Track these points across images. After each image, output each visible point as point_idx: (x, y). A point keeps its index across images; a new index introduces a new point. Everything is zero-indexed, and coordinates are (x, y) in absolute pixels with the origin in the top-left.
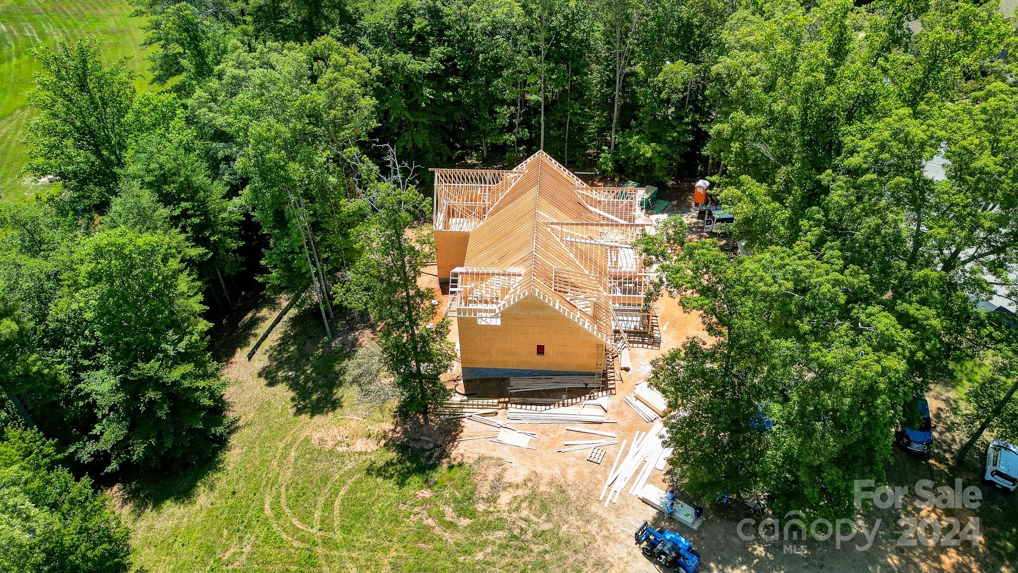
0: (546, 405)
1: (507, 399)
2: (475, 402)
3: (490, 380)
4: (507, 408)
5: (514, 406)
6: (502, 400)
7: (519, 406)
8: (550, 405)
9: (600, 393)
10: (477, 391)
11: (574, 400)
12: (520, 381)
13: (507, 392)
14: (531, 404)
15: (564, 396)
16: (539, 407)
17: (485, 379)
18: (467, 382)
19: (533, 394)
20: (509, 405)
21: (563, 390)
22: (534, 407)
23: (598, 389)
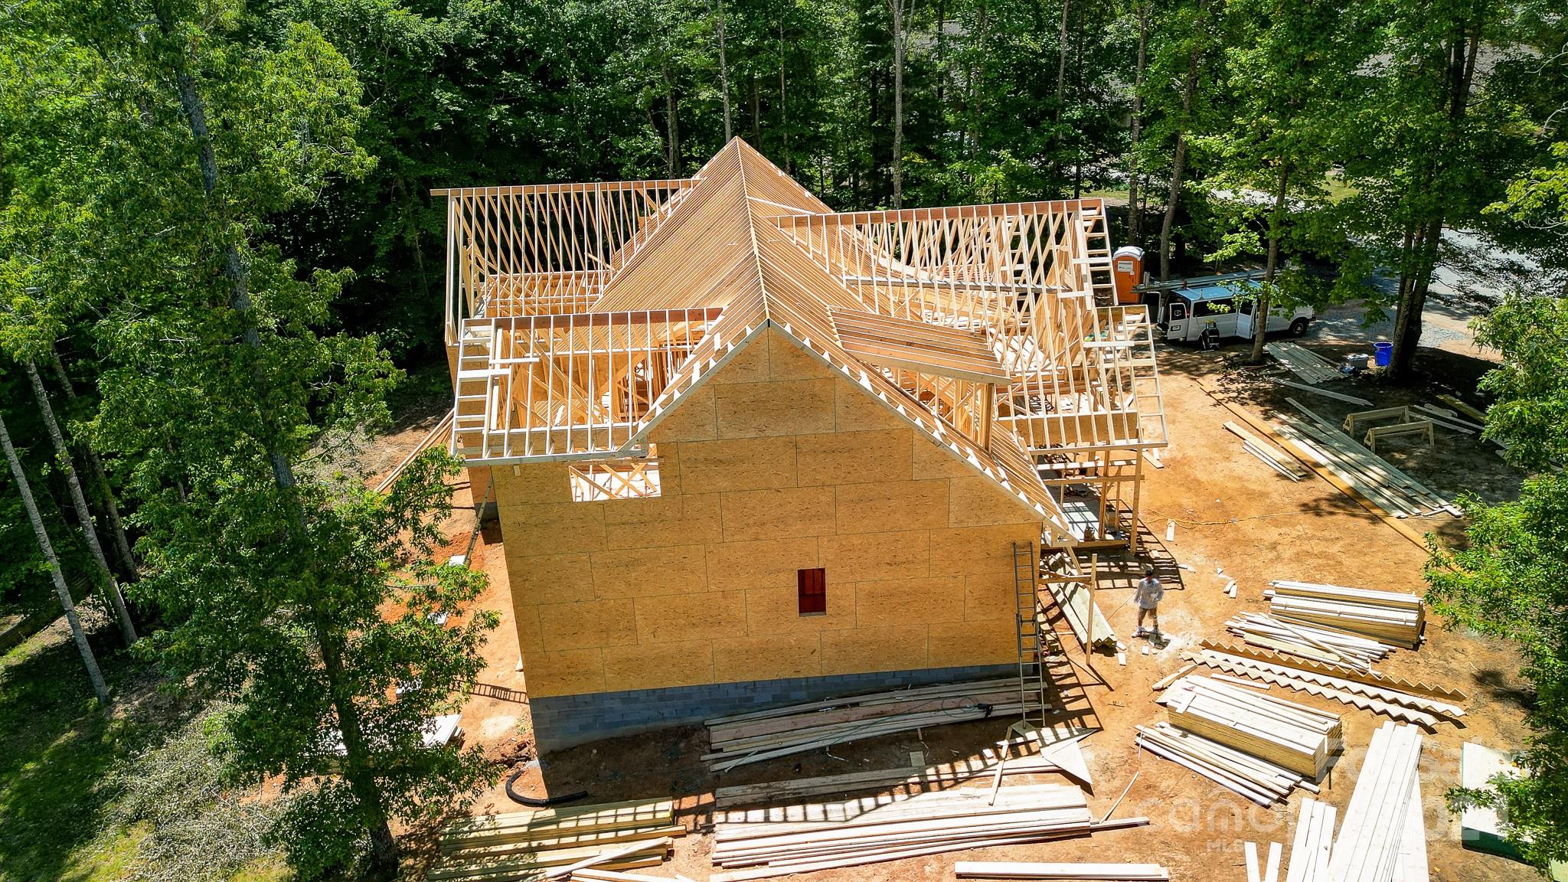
0: (858, 794)
1: (707, 798)
2: (587, 821)
3: (636, 741)
4: (709, 829)
5: (736, 816)
6: (689, 802)
7: (757, 815)
8: (874, 792)
9: (1046, 732)
10: (591, 787)
11: (961, 767)
12: (747, 728)
13: (702, 772)
14: (802, 800)
15: (917, 757)
16: (834, 808)
17: (619, 740)
18: (549, 759)
19: (799, 764)
20: (718, 817)
21: (906, 739)
22: (815, 810)
23: (1036, 720)
